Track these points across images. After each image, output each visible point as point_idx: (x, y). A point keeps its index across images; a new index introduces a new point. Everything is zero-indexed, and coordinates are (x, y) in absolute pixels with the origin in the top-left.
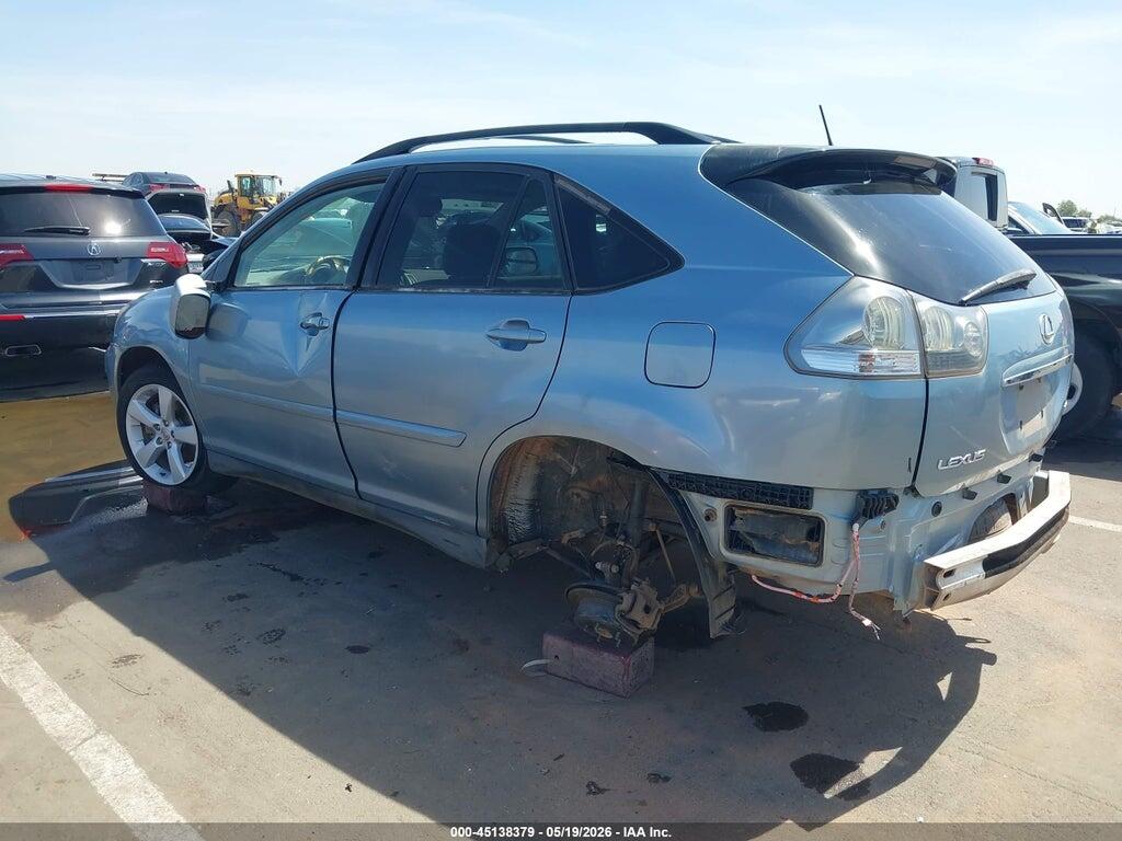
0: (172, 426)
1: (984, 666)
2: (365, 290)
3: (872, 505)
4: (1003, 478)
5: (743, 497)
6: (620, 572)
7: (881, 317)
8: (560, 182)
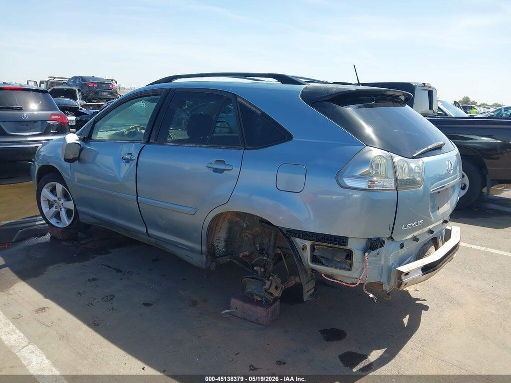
0: (62, 201)
1: (423, 311)
2: (152, 143)
3: (374, 244)
4: (431, 232)
5: (318, 240)
6: (265, 271)
7: (378, 164)
8: (239, 99)
